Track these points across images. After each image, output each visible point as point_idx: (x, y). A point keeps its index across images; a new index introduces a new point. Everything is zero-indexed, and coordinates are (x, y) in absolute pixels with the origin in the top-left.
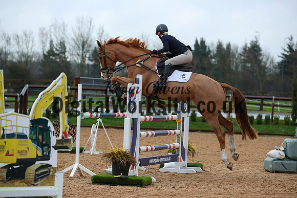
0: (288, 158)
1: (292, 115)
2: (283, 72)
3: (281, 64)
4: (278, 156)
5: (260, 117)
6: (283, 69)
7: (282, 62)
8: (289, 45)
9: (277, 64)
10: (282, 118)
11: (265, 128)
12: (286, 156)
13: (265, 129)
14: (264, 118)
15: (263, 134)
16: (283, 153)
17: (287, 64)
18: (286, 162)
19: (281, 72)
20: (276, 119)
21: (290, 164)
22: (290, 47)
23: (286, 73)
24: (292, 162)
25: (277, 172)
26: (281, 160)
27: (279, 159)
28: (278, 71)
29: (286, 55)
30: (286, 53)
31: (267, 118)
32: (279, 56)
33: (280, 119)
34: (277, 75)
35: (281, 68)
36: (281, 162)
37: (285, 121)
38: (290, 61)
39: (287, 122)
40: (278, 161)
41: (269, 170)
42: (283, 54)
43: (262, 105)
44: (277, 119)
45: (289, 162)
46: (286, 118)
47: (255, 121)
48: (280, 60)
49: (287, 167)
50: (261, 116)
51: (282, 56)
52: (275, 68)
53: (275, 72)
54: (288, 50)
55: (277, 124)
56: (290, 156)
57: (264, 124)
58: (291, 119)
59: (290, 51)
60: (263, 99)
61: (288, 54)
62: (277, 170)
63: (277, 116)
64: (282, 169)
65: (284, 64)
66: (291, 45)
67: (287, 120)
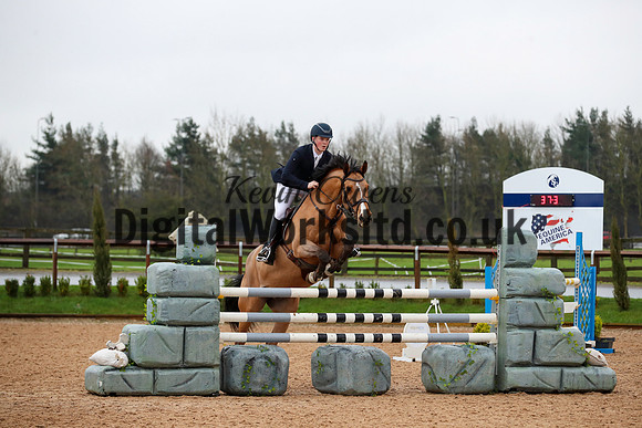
0: (135, 365)
1: (96, 275)
2: (37, 188)
3: (31, 172)
4: (113, 362)
5: (30, 281)
6: (37, 182)
7: (35, 167)
8: (47, 134)
9: (24, 173)
10: (75, 281)
11: (43, 303)
12: (131, 361)
13: (42, 306)
14: (37, 283)
15: (39, 317)
16: (123, 356)
17: (43, 171)
18: (129, 373)
19: (33, 188)
20: (62, 284)
21: (139, 376)
22: (49, 138)
23: (43, 189)
24: (143, 372)
25: (113, 394)
26: (120, 369)
27: (116, 369)
28: (26, 185)
29: (41, 154)
30: (41, 149)
31: (45, 283)
32: (28, 157)
33: (71, 283)
34: (25, 194)
35: (32, 180)
36: (121, 373)
37: (82, 288)
38: (51, 165)
39: (85, 289)
40: (115, 373)
41: (98, 391)
42: (36, 152)
43: (26, 256)
44: (65, 284)
45: (136, 372)
46: (84, 282)
47: (21, 290)
48: (31, 163)
49: (133, 384)
50: (33, 280)
51: (33, 155)
52: (20, 179)
53: (22, 189)
54: (45, 143)
55: (65, 294)
56: (138, 360)
57: (39, 295)
58: (93, 283)
59: (48, 146)
60: (27, 245)
61: (45, 151)
62: (114, 390)
63: (65, 278)
64: (124, 387)
65: (37, 171)
66: (50, 132)
67: (86, 286)
